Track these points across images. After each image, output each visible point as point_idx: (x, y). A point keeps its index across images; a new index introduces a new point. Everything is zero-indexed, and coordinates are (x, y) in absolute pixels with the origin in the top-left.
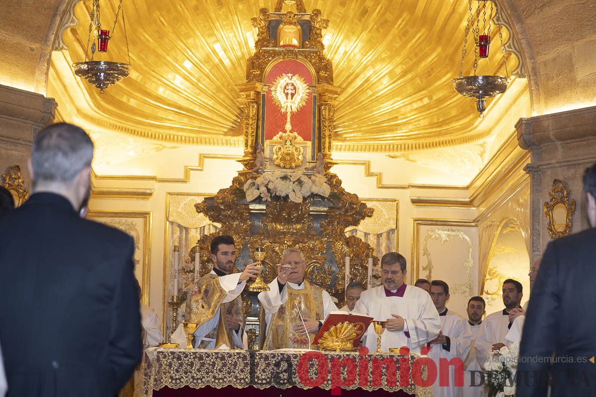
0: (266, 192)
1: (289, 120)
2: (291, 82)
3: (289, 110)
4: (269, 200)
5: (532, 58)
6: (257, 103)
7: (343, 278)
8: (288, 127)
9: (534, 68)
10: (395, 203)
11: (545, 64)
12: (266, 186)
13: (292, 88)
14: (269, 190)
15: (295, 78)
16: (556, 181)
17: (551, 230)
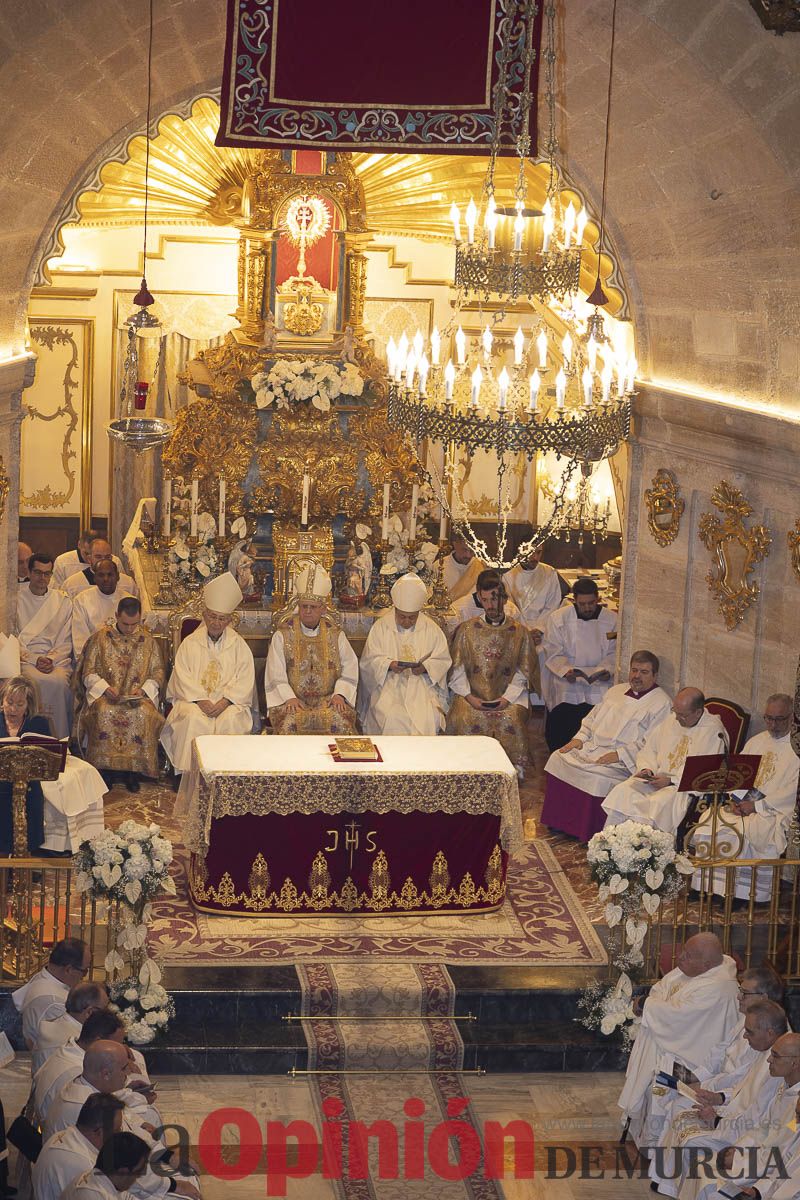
0: (282, 396)
1: (302, 257)
2: (308, 204)
3: (303, 244)
4: (287, 406)
5: (640, 302)
6: (264, 253)
7: (381, 503)
8: (302, 267)
9: (642, 316)
10: (428, 305)
11: (657, 319)
12: (283, 386)
13: (308, 211)
14: (286, 393)
15: (311, 201)
16: (661, 471)
17: (652, 525)
